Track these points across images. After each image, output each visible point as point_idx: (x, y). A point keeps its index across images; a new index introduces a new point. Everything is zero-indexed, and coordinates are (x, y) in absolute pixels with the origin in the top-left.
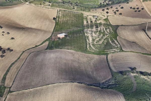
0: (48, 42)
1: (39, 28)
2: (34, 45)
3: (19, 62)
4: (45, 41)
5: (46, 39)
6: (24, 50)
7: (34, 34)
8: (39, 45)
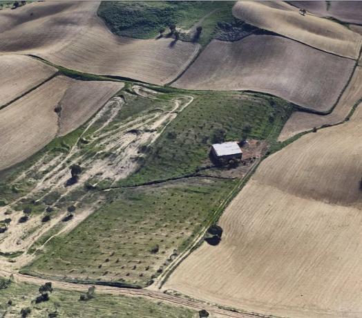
0: (279, 140)
1: (299, 202)
2: (321, 134)
3: (352, 98)
4: (287, 145)
5: (283, 149)
6: (346, 123)
7: (320, 162)
8: (306, 133)
